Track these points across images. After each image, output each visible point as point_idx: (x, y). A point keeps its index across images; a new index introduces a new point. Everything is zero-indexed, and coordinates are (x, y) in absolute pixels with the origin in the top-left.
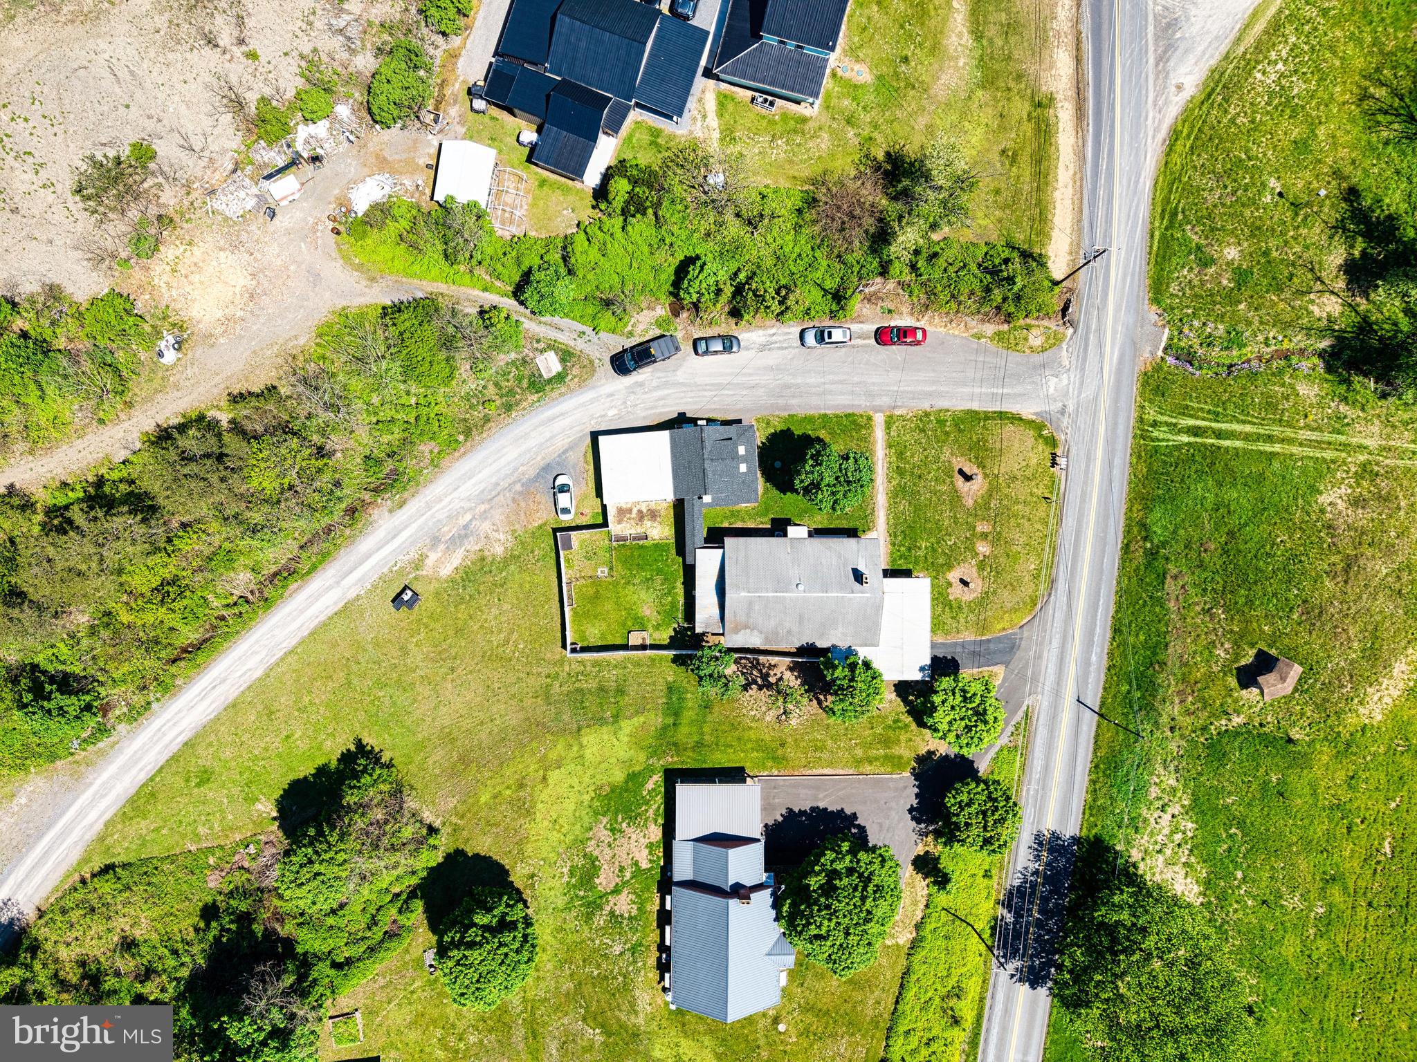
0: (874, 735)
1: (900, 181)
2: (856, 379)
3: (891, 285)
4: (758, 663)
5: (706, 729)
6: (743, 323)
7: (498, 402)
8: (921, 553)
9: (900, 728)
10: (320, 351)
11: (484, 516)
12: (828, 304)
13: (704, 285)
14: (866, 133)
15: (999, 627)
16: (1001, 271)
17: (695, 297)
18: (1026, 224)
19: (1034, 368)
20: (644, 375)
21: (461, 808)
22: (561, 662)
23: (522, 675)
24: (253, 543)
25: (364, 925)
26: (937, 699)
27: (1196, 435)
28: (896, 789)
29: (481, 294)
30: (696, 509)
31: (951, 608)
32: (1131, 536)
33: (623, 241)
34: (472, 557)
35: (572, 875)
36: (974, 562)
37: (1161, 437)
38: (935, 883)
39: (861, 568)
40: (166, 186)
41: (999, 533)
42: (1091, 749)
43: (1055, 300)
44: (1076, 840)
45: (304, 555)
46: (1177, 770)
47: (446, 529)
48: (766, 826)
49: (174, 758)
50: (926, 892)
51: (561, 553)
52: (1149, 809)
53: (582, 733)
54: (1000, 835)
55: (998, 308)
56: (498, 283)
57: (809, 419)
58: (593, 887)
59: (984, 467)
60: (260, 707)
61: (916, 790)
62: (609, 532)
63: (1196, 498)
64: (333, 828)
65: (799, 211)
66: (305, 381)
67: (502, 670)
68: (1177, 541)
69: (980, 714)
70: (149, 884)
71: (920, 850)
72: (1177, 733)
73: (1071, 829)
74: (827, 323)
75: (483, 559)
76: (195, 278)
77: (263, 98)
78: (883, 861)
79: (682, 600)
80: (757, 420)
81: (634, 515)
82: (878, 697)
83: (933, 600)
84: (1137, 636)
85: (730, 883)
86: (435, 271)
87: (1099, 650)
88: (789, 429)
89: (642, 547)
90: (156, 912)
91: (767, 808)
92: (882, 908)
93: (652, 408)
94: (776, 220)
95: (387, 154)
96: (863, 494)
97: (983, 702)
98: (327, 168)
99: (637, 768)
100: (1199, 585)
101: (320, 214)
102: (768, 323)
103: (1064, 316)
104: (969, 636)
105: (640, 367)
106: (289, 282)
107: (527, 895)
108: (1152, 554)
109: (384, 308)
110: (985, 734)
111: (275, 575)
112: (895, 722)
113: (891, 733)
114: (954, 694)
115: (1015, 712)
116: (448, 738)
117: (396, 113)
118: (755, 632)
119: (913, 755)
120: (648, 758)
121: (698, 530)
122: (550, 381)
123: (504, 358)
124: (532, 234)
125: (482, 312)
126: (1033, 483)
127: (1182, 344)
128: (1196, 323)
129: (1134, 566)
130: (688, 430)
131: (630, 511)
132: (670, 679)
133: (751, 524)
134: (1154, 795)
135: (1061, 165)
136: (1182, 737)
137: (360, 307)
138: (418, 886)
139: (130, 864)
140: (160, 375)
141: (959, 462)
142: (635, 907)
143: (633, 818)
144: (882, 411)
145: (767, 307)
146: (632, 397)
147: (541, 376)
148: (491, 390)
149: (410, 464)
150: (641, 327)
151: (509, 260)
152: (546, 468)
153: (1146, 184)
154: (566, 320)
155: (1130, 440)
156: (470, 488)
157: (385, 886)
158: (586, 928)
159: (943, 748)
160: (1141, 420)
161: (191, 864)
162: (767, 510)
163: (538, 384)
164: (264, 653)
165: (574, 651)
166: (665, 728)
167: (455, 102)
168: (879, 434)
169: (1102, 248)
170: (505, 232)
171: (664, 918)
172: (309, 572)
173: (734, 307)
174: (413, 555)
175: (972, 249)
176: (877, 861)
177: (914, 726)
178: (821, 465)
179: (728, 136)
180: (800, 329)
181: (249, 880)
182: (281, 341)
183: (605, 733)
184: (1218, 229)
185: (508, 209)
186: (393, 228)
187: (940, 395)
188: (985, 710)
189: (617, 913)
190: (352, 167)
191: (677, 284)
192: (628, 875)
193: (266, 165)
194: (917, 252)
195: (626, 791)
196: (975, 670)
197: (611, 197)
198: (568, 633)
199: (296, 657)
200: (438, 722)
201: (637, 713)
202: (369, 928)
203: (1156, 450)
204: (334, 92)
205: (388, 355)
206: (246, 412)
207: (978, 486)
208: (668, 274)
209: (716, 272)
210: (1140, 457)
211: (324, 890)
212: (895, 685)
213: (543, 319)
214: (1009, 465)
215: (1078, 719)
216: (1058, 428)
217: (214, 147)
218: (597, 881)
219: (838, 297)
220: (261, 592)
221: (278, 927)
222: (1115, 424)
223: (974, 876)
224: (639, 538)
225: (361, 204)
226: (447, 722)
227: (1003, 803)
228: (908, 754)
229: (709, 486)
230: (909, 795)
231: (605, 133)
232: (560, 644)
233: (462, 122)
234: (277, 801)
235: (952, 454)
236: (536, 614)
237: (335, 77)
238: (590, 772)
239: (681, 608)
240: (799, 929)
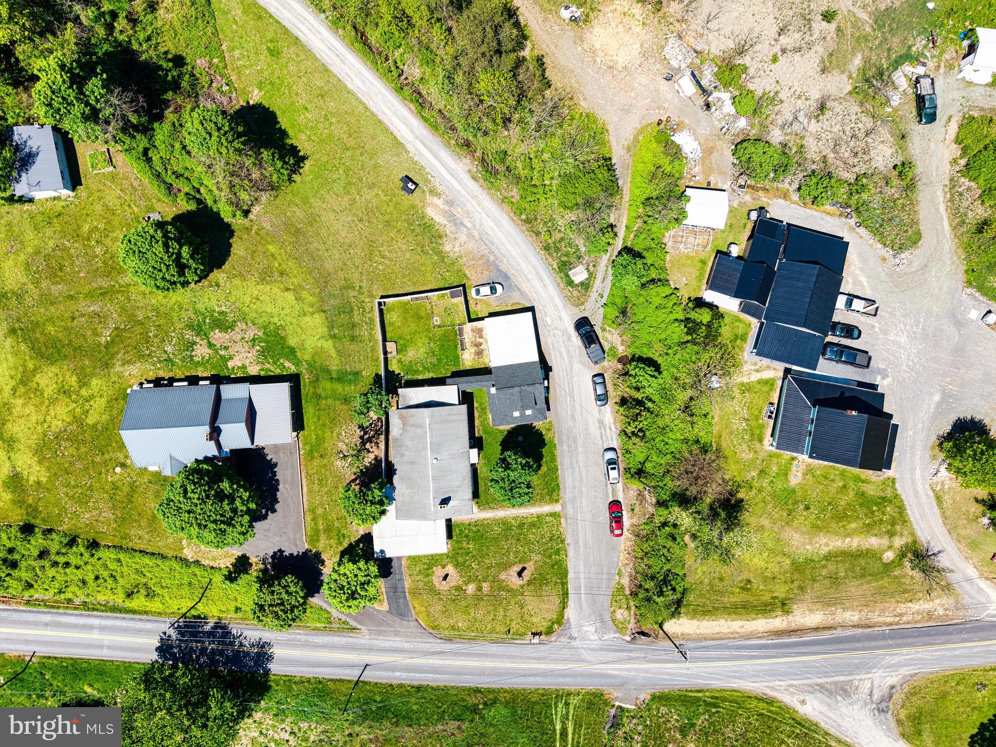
0: (333, 521)
1: (723, 510)
2: (584, 489)
3: (651, 509)
4: (379, 435)
5: (330, 401)
6: (617, 407)
7: (550, 241)
8: (465, 545)
9: (339, 539)
10: (577, 116)
11: (470, 236)
12: (634, 466)
13: (641, 379)
14: (755, 484)
15: (416, 605)
16: (667, 587)
17: (633, 372)
18: (700, 601)
19: (601, 615)
20: (576, 340)
21: (263, 232)
22: (371, 296)
23: (360, 270)
24: (441, 77)
25: (175, 169)
26: (362, 564)
27: (561, 734)
28: (295, 539)
29: (624, 224)
30: (486, 383)
31: (427, 569)
32: (486, 693)
33: (667, 320)
34: (441, 229)
35: (221, 313)
36: (461, 583)
37: (558, 709)
38: (230, 572)
39: (451, 503)
41: (482, 599)
42: (332, 677)
43: (649, 626)
44: (267, 672)
45: (434, 113)
46: (321, 741)
47: (460, 210)
48: (263, 448)
49: (286, 31)
50: (222, 566)
51: (448, 291)
52: (292, 723)
53: (322, 314)
54: (267, 616)
55: (640, 586)
56: (632, 236)
57: (553, 458)
58: (212, 329)
59: (528, 585)
60: (326, 88)
61: (295, 554)
62: (465, 323)
64: (244, 144)
65: (697, 441)
66: (555, 107)
67: (363, 255)
68: (485, 727)
69: (353, 596)
70: (197, 18)
71: (253, 560)
72: (347, 738)
73: (274, 668)
74: (622, 466)
75: (440, 237)
76: (621, 28)
77: (746, 68)
78: (244, 534)
79: (420, 377)
80: (550, 422)
81: (478, 340)
82: (360, 522)
83: (432, 556)
84: (416, 704)
85: (221, 426)
86: (637, 192)
87: (404, 677)
88: (546, 445)
89: (456, 347)
90: (177, 24)
91: (276, 448)
92: (210, 536)
93: (554, 347)
94: (690, 425)
95: (715, 154)
96: (504, 500)
97: (362, 597)
98: (703, 114)
99: (299, 354)
101: (670, 111)
102: (618, 424)
103: (639, 633)
104: (408, 583)
105: (582, 338)
106: (623, 92)
107: (205, 282)
108: (475, 710)
109: (610, 159)
110: (338, 599)
111: (419, 94)
112: (343, 535)
113: (335, 533)
114: (366, 576)
115: (355, 619)
116: (313, 220)
117: (743, 159)
118: (400, 431)
119: (320, 550)
120: (306, 361)
121: (471, 385)
122: (567, 276)
123: (580, 242)
124: (668, 257)
125: (612, 226)
126: (519, 621)
127: (625, 719)
128: (640, 728)
129: (465, 697)
130: (540, 373)
131: (481, 337)
132: (364, 373)
133: (477, 423)
134: (302, 726)
135: (743, 623)
136: (345, 742)
137: (609, 141)
138: (206, 206)
139: (210, 4)
140: (553, 8)
141: (530, 566)
142: (200, 359)
143: (263, 353)
144: (563, 509)
145: (629, 424)
146: (560, 333)
147: (570, 269)
148: (558, 236)
149: (503, 183)
150: (609, 336)
151: (648, 243)
152: (506, 277)
153: (735, 684)
154: (610, 284)
155: (555, 687)
156: (489, 224)
157: (204, 182)
158: (183, 325)
159: (327, 571)
160: (569, 694)
161: (213, 47)
162: (487, 433)
163: (564, 267)
164: (364, 89)
165: (380, 304)
166: (328, 371)
167: (754, 199)
168: (546, 509)
169: (688, 656)
170: (668, 238)
171: (193, 380)
172: (423, 117)
173: (627, 401)
174: (440, 189)
175: (680, 564)
176: (243, 529)
177: (341, 548)
178: (522, 469)
179: (746, 388)
180: (616, 447)
181: (203, 87)
182: (582, 89)
183: (323, 330)
184: (707, 738)
185: (684, 239)
186: (665, 161)
187: (577, 550)
188: (356, 599)
189: (195, 347)
190: (704, 130)
191: (640, 359)
192: (222, 353)
193: (701, 73)
194: (675, 526)
195: (282, 347)
196: (384, 590)
197: (697, 310)
198: (392, 299)
199: (363, 111)
200: (323, 213)
201: (338, 351)
202: (174, 173)
203: (549, 707)
204: (754, 116)
205: (577, 163)
206: (531, 68)
207: (515, 582)
208: (647, 353)
209: (651, 387)
210: (543, 695)
211: (199, 140)
212: (370, 533)
213: (610, 268)
214: (531, 602)
215: (353, 666)
216: (559, 635)
217: (711, 37)
218: (217, 332)
219: (640, 473)
220: (407, 85)
221: (171, 109)
222: (564, 676)
223: (236, 600)
224: (462, 345)
225: (680, 138)
226: (323, 219)
227: (290, 616)
228: (321, 546)
229: (502, 391)
230: (291, 549)
231: (741, 304)
232: (384, 294)
233: (740, 204)
234: (261, 104)
235: (536, 562)
236: (404, 276)
237: (764, 116)
238: (294, 321)
239: (415, 377)
240: (191, 477)
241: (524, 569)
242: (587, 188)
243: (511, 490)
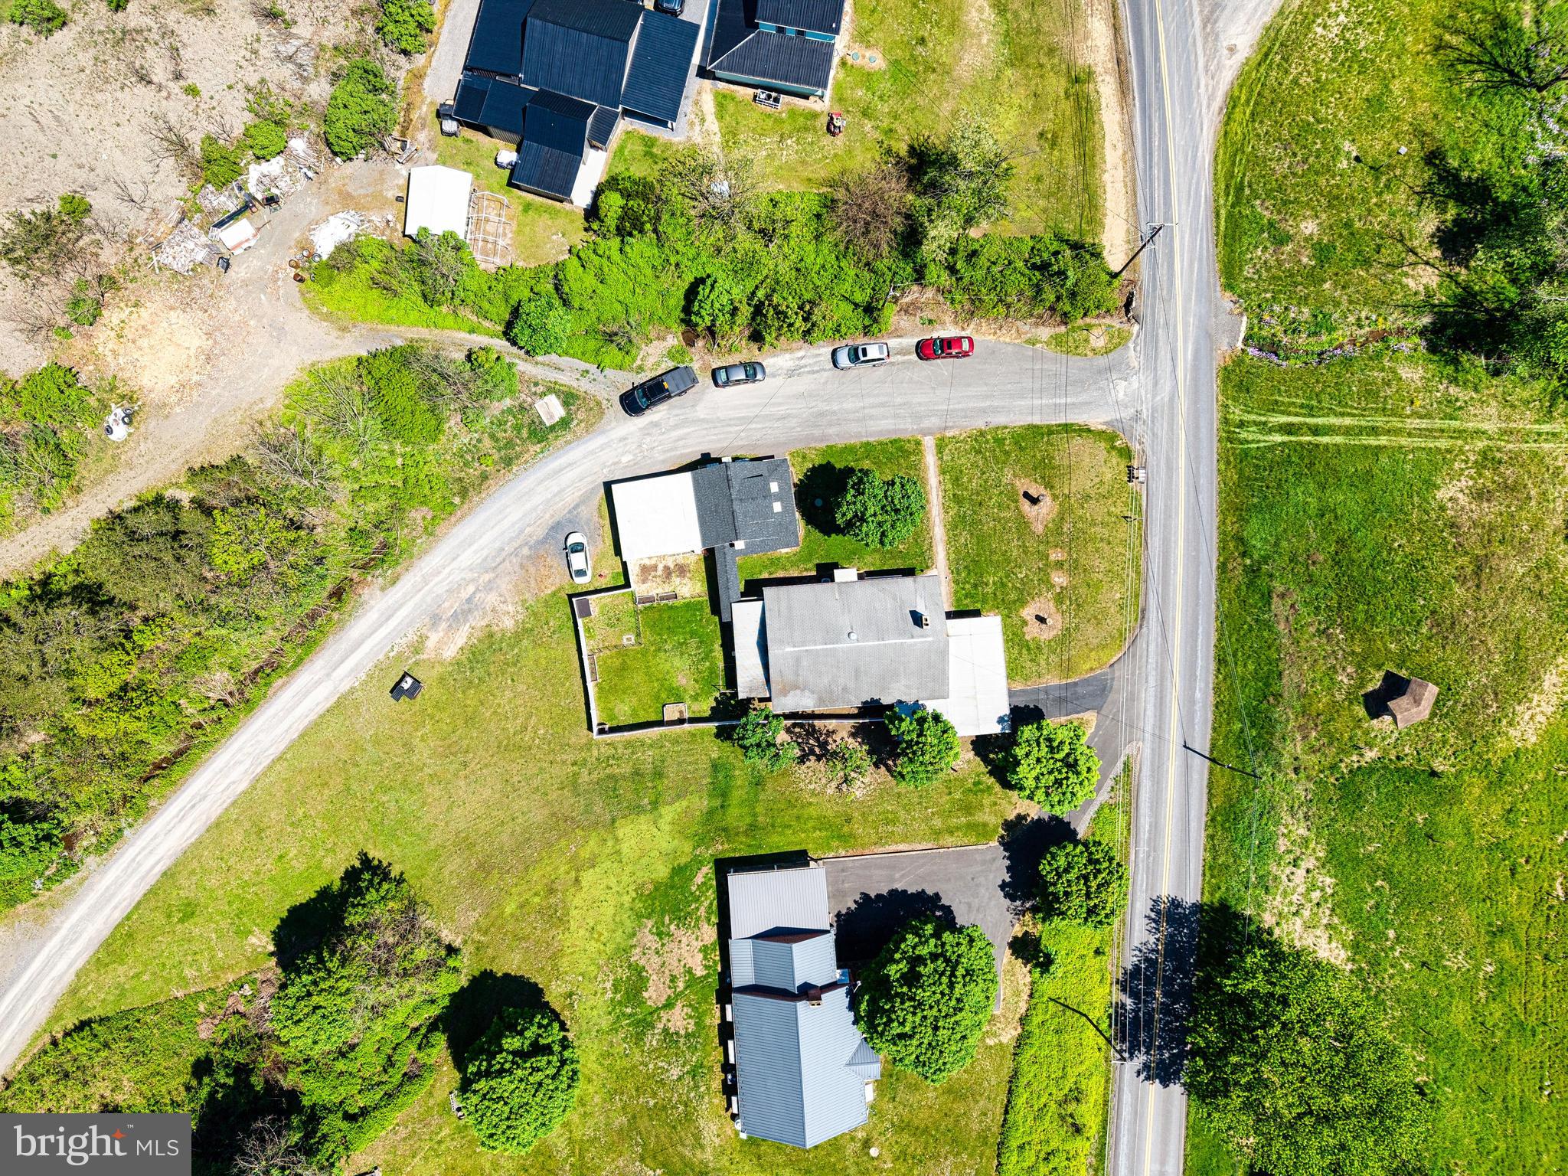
0: (953, 801)
1: (926, 173)
2: (899, 400)
3: (930, 293)
4: (814, 730)
5: (759, 809)
6: (766, 347)
7: (496, 457)
8: (989, 590)
9: (981, 791)
10: (289, 412)
11: (489, 587)
12: (858, 319)
13: (717, 305)
14: (885, 125)
15: (1087, 667)
16: (1050, 265)
17: (708, 320)
18: (1074, 211)
19: (1100, 372)
20: (658, 413)
21: (484, 923)
22: (588, 746)
23: (545, 765)
24: (224, 632)
25: (379, 1068)
26: (1019, 752)
27: (1289, 433)
28: (984, 862)
29: (467, 336)
30: (728, 558)
31: (1029, 650)
32: (1227, 553)
33: (624, 265)
34: (478, 634)
35: (616, 991)
36: (1050, 595)
37: (1250, 438)
38: (1036, 966)
39: (920, 610)
40: (106, 243)
41: (1076, 560)
42: (1205, 800)
43: (1116, 295)
44: (1197, 908)
45: (288, 647)
46: (1306, 818)
47: (447, 604)
48: (838, 915)
49: (152, 892)
50: (1028, 979)
51: (579, 621)
52: (1279, 864)
53: (617, 825)
54: (1105, 902)
55: (1052, 309)
56: (486, 324)
57: (850, 449)
58: (642, 1003)
60: (247, 825)
61: (1008, 862)
62: (633, 594)
63: (1297, 504)
64: (333, 953)
65: (818, 216)
67: (522, 761)
68: (1280, 555)
69: (1072, 766)
70: (130, 1039)
71: (1018, 931)
72: (1302, 775)
73: (1191, 895)
74: (860, 341)
75: (491, 635)
76: (144, 343)
77: (209, 137)
78: (971, 941)
79: (721, 665)
80: (792, 454)
81: (660, 572)
82: (952, 753)
83: (1006, 641)
84: (1245, 666)
85: (797, 984)
86: (414, 315)
87: (1203, 685)
88: (829, 463)
89: (671, 608)
90: (141, 1072)
91: (834, 894)
92: (976, 991)
93: (671, 450)
94: (790, 225)
95: (350, 189)
96: (913, 522)
97: (1073, 750)
98: (285, 208)
99: (683, 861)
100: (1311, 602)
101: (280, 261)
102: (794, 345)
103: (1127, 312)
104: (1053, 680)
105: (654, 404)
106: (250, 339)
107: (566, 1015)
108: (1254, 571)
109: (360, 360)
110: (1077, 788)
111: (256, 672)
112: (976, 784)
113: (971, 797)
114: (1038, 744)
115: (1114, 763)
116: (464, 843)
117: (356, 142)
118: (807, 693)
119: (1000, 821)
120: (695, 848)
121: (733, 582)
122: (552, 428)
123: (497, 407)
124: (520, 264)
125: (469, 357)
126: (1110, 501)
127: (1264, 333)
128: (1277, 308)
129: (1233, 587)
130: (712, 470)
132: (714, 755)
133: (794, 573)
134: (1283, 848)
135: (1107, 144)
136: (1309, 778)
137: (331, 361)
138: (438, 1018)
139: (108, 1019)
140: (110, 453)
141: (1023, 484)
142: (692, 1022)
143: (682, 917)
144: (931, 434)
145: (791, 325)
146: (648, 439)
147: (542, 423)
148: (487, 442)
149: (401, 534)
151: (498, 299)
152: (556, 527)
153: (1205, 157)
154: (565, 358)
155: (1216, 444)
156: (469, 557)
157: (400, 1020)
158: (636, 1051)
159: (1034, 810)
160: (1226, 421)
161: (179, 1012)
162: (810, 554)
163: (540, 433)
164: (248, 763)
165: (601, 732)
166: (711, 812)
167: (423, 126)
169: (1159, 225)
170: (487, 264)
171: (726, 1031)
172: (296, 665)
173: (755, 330)
174: (412, 637)
175: (1016, 244)
176: (965, 942)
177: (997, 787)
178: (863, 494)
179: (731, 136)
180: (831, 349)
181: (245, 1027)
182: (244, 406)
183: (644, 822)
184: (1291, 202)
185: (490, 238)
186: (363, 271)
187: (995, 410)
188: (1076, 760)
189: (672, 1030)
190: (312, 207)
191: (687, 310)
192: (681, 985)
193: (217, 211)
194: (953, 252)
195: (672, 887)
196: (1063, 719)
197: (602, 213)
198: (593, 712)
199: (286, 764)
200: (453, 826)
201: (679, 797)
202: (385, 1071)
203: (1246, 453)
204: (287, 126)
205: (365, 412)
206: (208, 487)
207: (1047, 508)
208: (677, 299)
209: (731, 290)
210: (1228, 463)
211: (326, 1026)
212: (973, 743)
213: (539, 358)
214: (1080, 483)
215: (1186, 769)
216: (1133, 437)
217: (157, 196)
218: (646, 995)
219: (870, 310)
220: (242, 693)
221: (279, 1077)
222: (1197, 428)
223: (1082, 957)
224: (668, 598)
225: (325, 244)
226: (462, 826)
227: (1106, 864)
228: (994, 821)
229: (740, 530)
230: (999, 869)
231: (593, 147)
232: (585, 726)
233: (432, 148)
234: (274, 932)
235: (1015, 475)
236: (556, 694)
237: (288, 109)
238: (629, 869)
239: (721, 673)
240: (880, 1029)
241: (1026, 495)
242: (404, 392)
243: (897, 511)
